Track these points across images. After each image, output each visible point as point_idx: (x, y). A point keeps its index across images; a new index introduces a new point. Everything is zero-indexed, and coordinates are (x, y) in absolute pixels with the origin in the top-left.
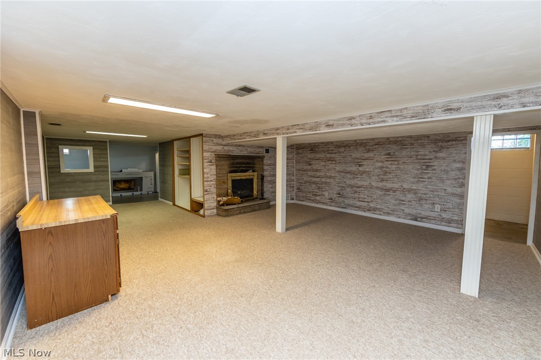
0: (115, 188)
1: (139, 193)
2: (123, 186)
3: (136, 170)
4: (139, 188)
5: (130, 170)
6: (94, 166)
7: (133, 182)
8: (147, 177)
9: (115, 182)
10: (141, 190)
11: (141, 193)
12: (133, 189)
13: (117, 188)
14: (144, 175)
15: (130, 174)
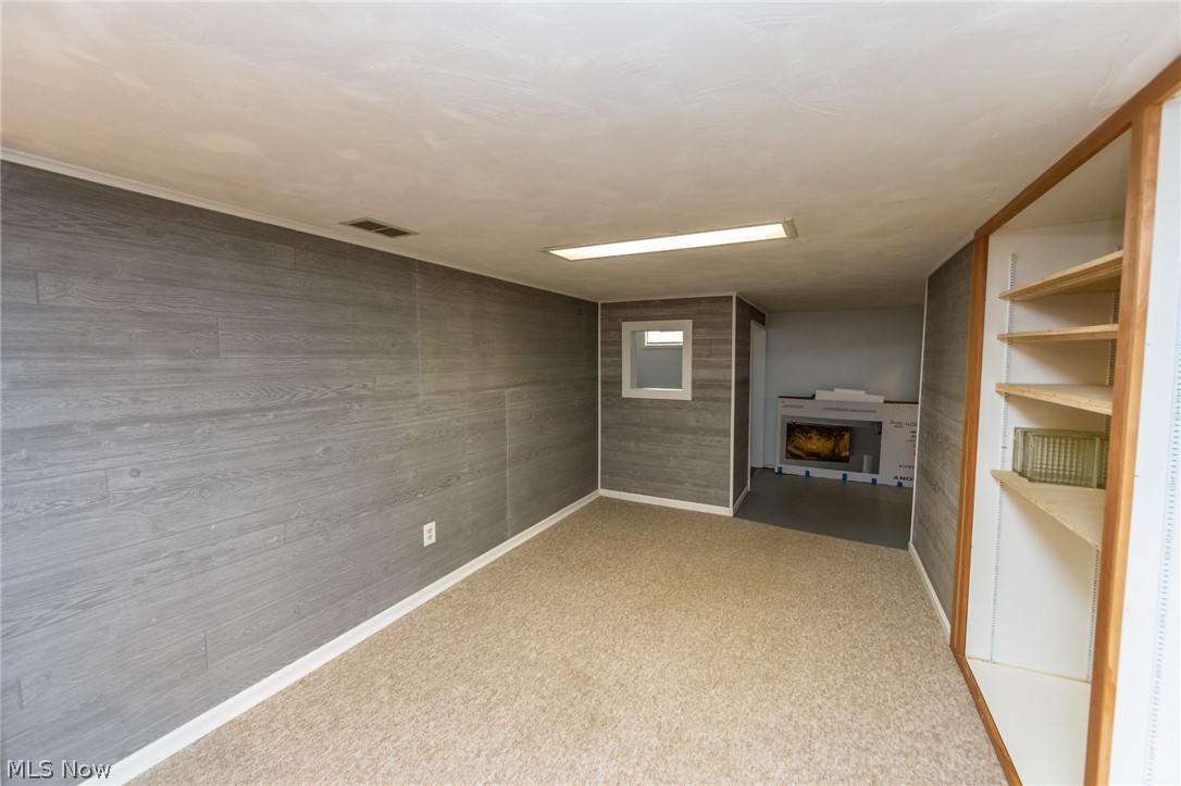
0: (791, 449)
1: (864, 477)
2: (816, 444)
3: (859, 396)
4: (866, 458)
5: (840, 394)
6: (694, 382)
7: (847, 436)
8: (899, 425)
9: (794, 430)
10: (875, 469)
11: (874, 481)
12: (846, 460)
13: (797, 448)
14: (887, 416)
15: (839, 407)
